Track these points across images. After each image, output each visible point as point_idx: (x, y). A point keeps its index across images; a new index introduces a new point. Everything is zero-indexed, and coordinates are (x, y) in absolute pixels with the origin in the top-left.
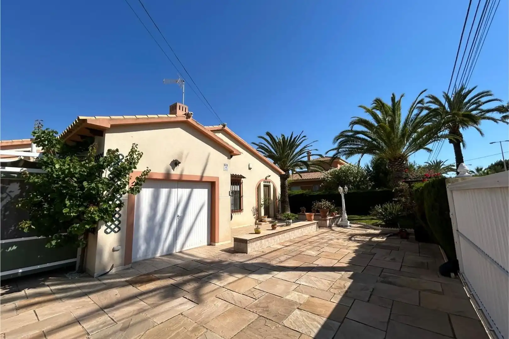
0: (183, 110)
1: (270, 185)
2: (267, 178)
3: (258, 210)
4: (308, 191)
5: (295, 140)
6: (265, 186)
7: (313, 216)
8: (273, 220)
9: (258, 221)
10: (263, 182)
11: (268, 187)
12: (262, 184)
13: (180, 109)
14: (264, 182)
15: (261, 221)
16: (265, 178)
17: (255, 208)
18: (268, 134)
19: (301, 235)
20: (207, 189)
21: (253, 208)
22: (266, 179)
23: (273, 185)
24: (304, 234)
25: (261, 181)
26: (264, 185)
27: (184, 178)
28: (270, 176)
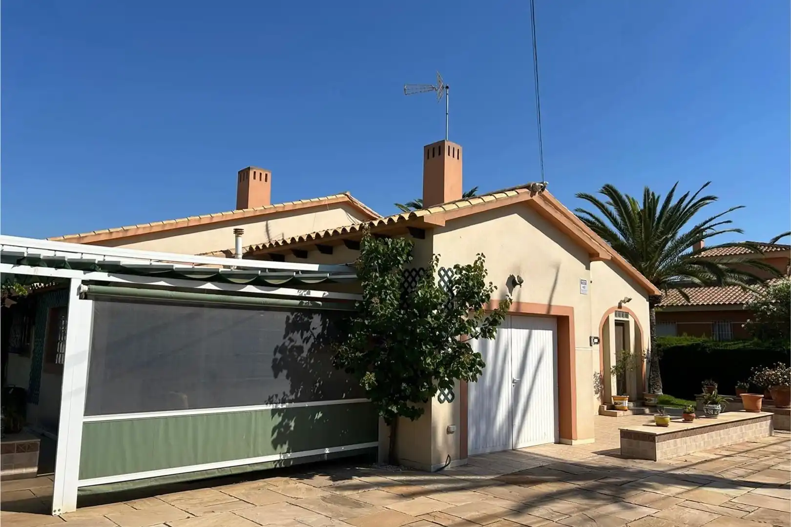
0: (453, 157)
1: (629, 321)
2: (623, 304)
3: (603, 382)
4: (706, 339)
5: (680, 207)
6: (618, 323)
7: (761, 400)
8: (636, 406)
9: (605, 407)
10: (614, 313)
11: (622, 327)
12: (612, 318)
13: (449, 155)
14: (616, 316)
15: (613, 407)
16: (617, 305)
17: (598, 375)
18: (609, 191)
19: (741, 441)
20: (552, 331)
21: (595, 374)
22: (620, 307)
23: (635, 321)
24: (746, 439)
25: (609, 311)
26: (616, 320)
27: (524, 310)
28: (629, 300)
